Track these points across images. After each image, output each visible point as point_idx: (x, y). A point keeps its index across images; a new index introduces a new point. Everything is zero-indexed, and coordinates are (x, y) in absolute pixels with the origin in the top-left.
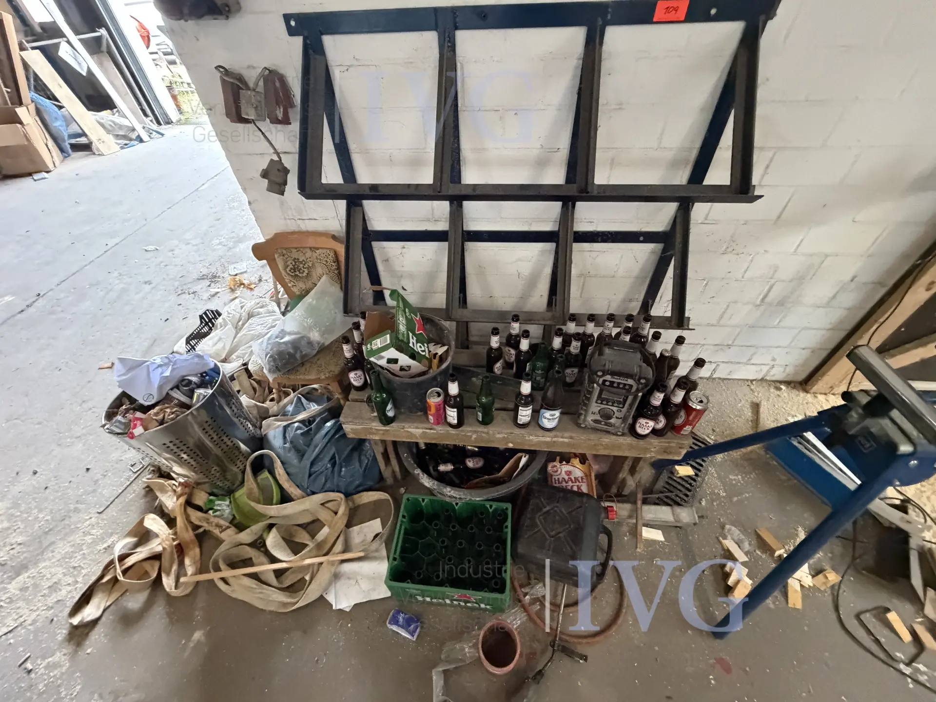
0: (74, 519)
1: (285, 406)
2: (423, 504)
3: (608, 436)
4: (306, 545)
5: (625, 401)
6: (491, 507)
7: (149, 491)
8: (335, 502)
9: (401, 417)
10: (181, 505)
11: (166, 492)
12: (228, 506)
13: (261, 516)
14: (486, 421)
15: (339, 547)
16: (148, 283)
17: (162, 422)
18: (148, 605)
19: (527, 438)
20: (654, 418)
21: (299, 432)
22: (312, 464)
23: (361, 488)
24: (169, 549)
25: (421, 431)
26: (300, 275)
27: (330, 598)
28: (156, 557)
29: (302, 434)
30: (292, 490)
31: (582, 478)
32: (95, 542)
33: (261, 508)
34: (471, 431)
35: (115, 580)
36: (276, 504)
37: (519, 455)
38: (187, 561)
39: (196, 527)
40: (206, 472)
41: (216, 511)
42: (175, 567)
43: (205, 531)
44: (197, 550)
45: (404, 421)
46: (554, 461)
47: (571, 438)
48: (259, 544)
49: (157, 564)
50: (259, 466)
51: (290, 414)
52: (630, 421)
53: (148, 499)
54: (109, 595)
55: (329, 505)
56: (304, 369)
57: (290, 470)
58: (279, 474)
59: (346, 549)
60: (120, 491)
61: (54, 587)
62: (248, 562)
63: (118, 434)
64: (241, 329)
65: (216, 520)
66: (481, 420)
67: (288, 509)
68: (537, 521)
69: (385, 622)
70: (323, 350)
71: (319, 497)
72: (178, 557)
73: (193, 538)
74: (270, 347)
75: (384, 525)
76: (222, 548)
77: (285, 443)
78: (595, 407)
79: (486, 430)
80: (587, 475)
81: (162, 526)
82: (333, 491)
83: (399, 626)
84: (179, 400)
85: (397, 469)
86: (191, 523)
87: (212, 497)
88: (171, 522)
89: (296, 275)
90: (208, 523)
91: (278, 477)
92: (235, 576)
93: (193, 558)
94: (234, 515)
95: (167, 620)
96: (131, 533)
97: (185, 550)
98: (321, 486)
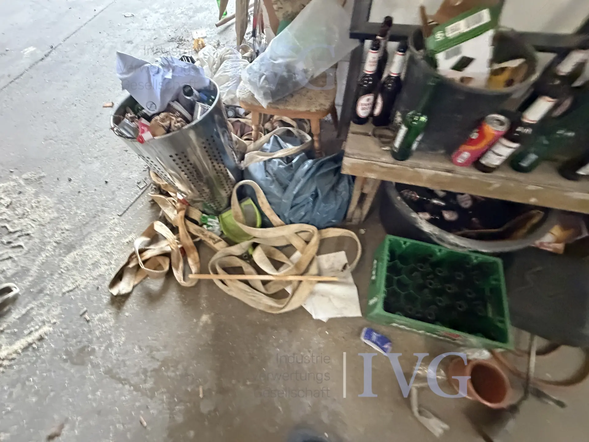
0: (102, 217)
1: (262, 144)
2: (404, 246)
4: (284, 264)
7: (154, 204)
8: (308, 233)
10: (181, 217)
11: (167, 206)
12: (218, 223)
13: (247, 236)
15: (313, 270)
17: (168, 131)
18: (164, 289)
21: (281, 166)
22: (296, 196)
23: (329, 224)
24: (175, 250)
28: (167, 255)
29: (285, 169)
30: (274, 218)
32: (119, 237)
33: (247, 229)
35: (138, 267)
36: (258, 228)
38: (190, 261)
39: (193, 237)
40: (201, 192)
41: (209, 226)
42: (181, 265)
43: (201, 240)
44: (196, 254)
48: (247, 257)
49: (167, 261)
50: (244, 193)
51: (269, 151)
53: (153, 210)
54: (135, 277)
55: (301, 235)
56: (293, 99)
57: (273, 200)
59: (320, 273)
60: (132, 201)
62: (240, 271)
63: (127, 137)
65: (210, 234)
67: (269, 233)
71: (295, 227)
72: (183, 256)
73: (193, 245)
76: (217, 256)
77: (267, 176)
81: (168, 232)
84: (181, 113)
86: (189, 232)
87: (204, 215)
88: (174, 230)
90: (203, 235)
91: (261, 205)
92: (231, 280)
93: (194, 260)
94: (222, 232)
95: (181, 302)
96: (146, 234)
97: (187, 253)
98: (299, 218)
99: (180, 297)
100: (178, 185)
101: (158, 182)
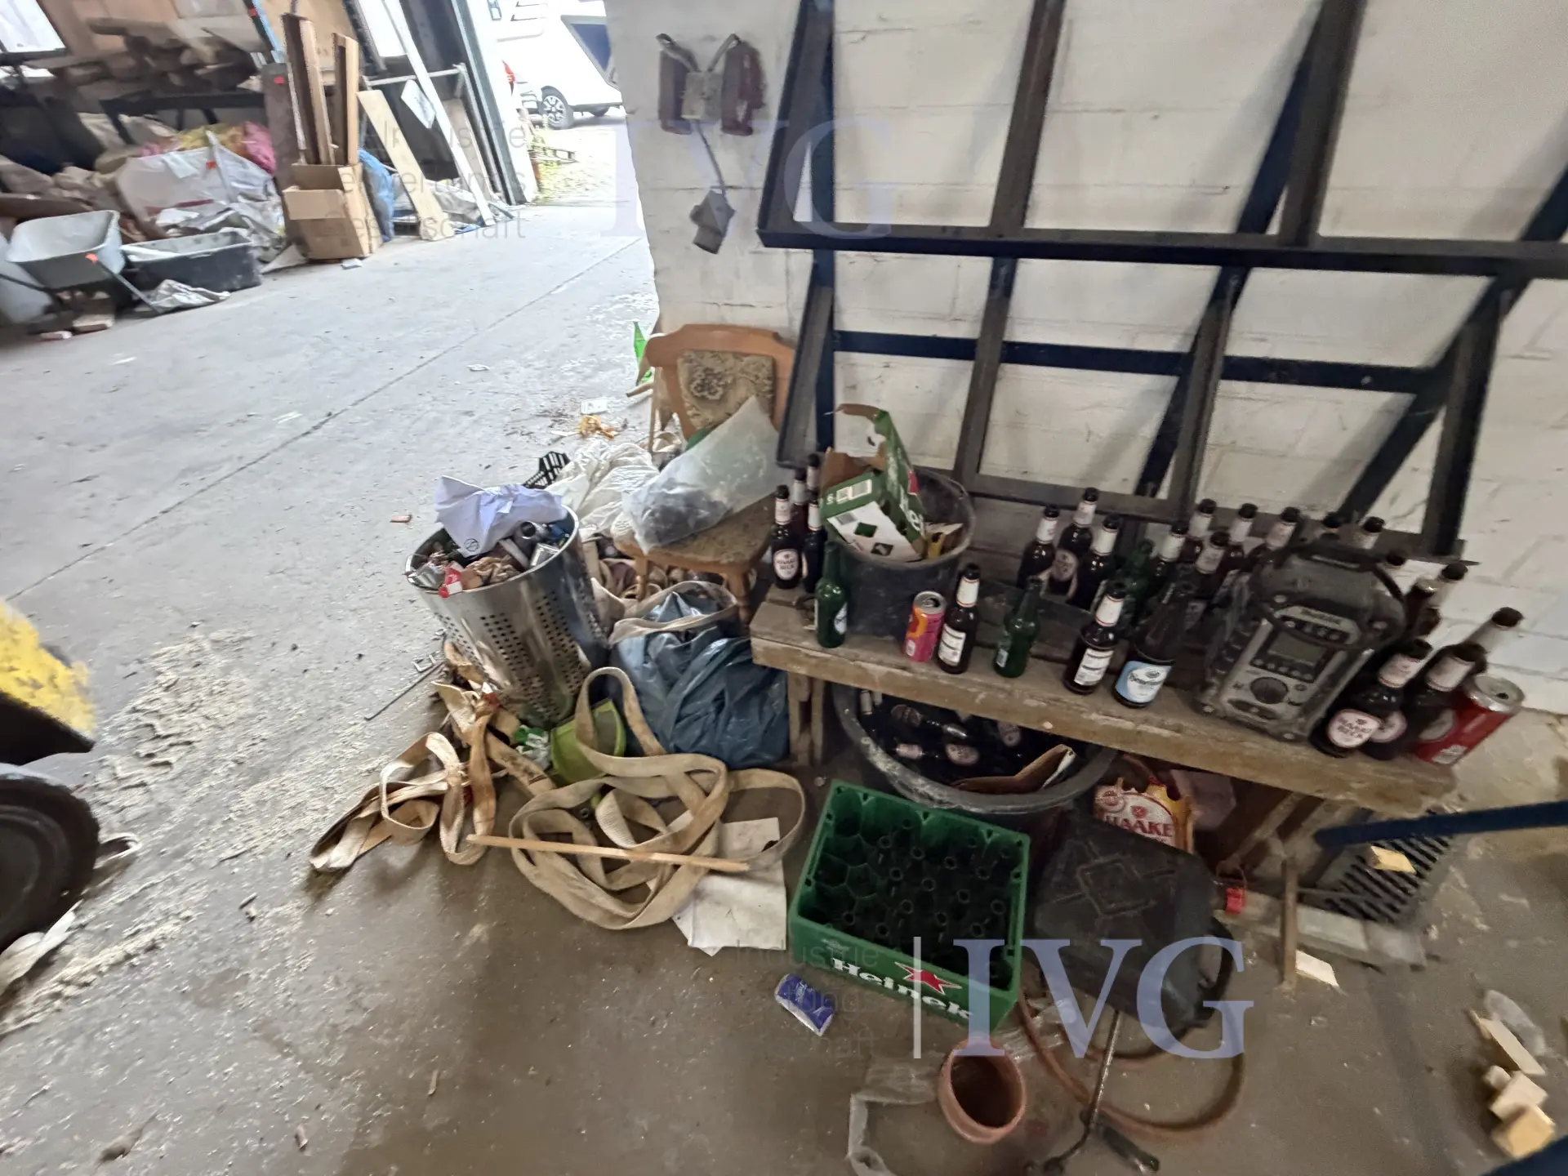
0: (335, 720)
1: (651, 606)
2: (864, 803)
3: (1257, 738)
4: (655, 832)
5: (1320, 668)
6: (990, 834)
7: (438, 702)
8: (711, 775)
9: (856, 639)
10: (480, 729)
11: (461, 706)
12: (546, 745)
13: (591, 771)
14: (1013, 670)
15: (707, 846)
16: (469, 413)
17: (487, 581)
18: (414, 868)
19: (1084, 716)
20: (1381, 713)
21: (671, 646)
22: (687, 700)
23: (754, 761)
24: (455, 791)
25: (883, 669)
26: (710, 397)
27: (685, 926)
28: (436, 798)
29: (677, 651)
30: (647, 739)
31: (1166, 826)
32: (356, 760)
33: (595, 757)
34: (980, 684)
35: (377, 818)
36: (619, 755)
37: (1062, 748)
38: (477, 816)
39: (495, 767)
40: (526, 682)
41: (528, 748)
42: (459, 820)
43: (507, 776)
44: (492, 803)
45: (860, 646)
46: (1112, 783)
47: (1179, 729)
48: (585, 814)
49: (435, 809)
50: (602, 691)
51: (658, 619)
52: (1320, 714)
53: (432, 714)
54: (367, 837)
55: (697, 777)
56: (696, 543)
57: (649, 708)
58: (630, 710)
59: (719, 854)
60: (398, 694)
61: (297, 810)
62: (567, 837)
63: (426, 588)
64: (597, 484)
65: (526, 763)
66: (1002, 665)
67: (636, 767)
68: (1078, 877)
69: (771, 991)
70: (729, 519)
71: (686, 760)
72: (466, 806)
73: (490, 783)
74: (652, 499)
75: (783, 833)
76: (531, 806)
77: (646, 662)
78: (1245, 673)
79: (1008, 686)
80: (1178, 823)
81: (450, 753)
82: (709, 755)
83: (795, 1003)
84: (513, 558)
85: (819, 739)
86: (489, 759)
87: (523, 726)
88: (463, 752)
89: (703, 398)
90: (513, 764)
91: (627, 713)
92: (544, 852)
93: (485, 813)
94: (551, 763)
95: (439, 896)
96: (406, 757)
97: (477, 798)
98: (692, 741)
99: (440, 885)
100: (489, 669)
101: (454, 662)
